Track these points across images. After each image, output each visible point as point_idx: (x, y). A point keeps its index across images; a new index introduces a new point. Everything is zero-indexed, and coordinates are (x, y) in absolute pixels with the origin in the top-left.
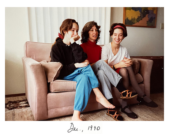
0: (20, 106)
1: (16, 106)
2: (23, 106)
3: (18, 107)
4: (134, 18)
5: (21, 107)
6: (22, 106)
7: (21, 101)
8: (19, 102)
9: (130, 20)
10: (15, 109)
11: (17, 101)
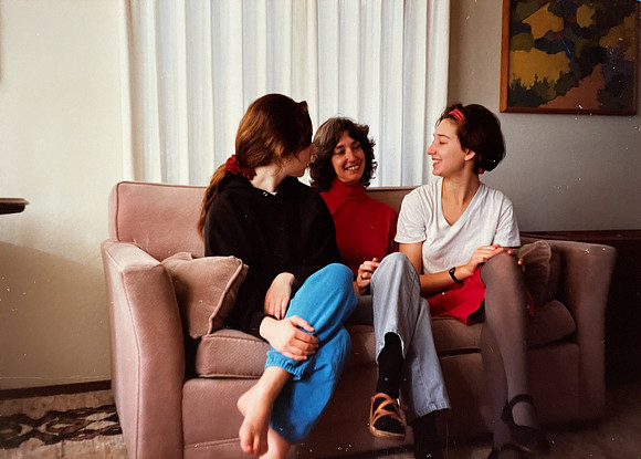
0: (87, 428)
1: (71, 430)
2: (96, 428)
3: (80, 433)
4: (545, 81)
5: (91, 434)
6: (93, 431)
7: (92, 411)
8: (84, 415)
9: (528, 88)
10: (68, 443)
11: (78, 410)
